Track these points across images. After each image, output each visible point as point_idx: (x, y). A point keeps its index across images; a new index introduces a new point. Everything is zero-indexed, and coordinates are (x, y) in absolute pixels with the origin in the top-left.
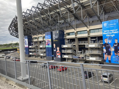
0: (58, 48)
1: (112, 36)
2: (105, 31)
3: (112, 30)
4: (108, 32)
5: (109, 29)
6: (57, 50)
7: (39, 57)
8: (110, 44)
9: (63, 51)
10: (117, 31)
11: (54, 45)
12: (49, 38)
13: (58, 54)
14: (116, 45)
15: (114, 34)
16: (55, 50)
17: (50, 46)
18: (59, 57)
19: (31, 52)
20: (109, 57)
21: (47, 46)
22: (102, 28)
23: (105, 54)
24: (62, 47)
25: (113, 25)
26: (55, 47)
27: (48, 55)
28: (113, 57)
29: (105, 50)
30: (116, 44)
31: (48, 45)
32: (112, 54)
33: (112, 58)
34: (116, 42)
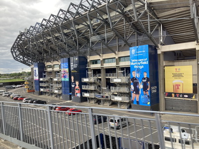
0: (77, 83)
1: (141, 67)
2: (133, 61)
3: (141, 60)
4: (136, 62)
5: (138, 58)
6: (75, 85)
7: (53, 96)
8: (138, 79)
9: (84, 88)
10: (146, 61)
11: (72, 78)
12: (66, 68)
13: (77, 91)
14: (145, 81)
15: (143, 65)
16: (73, 86)
17: (67, 79)
18: (79, 95)
19: (42, 87)
20: (137, 96)
21: (63, 79)
22: (129, 56)
23: (133, 92)
24: (82, 81)
25: (142, 53)
26: (73, 81)
27: (65, 93)
28: (142, 97)
29: (132, 87)
30: (145, 79)
31: (65, 77)
32: (140, 92)
33: (140, 98)
34: (145, 77)
